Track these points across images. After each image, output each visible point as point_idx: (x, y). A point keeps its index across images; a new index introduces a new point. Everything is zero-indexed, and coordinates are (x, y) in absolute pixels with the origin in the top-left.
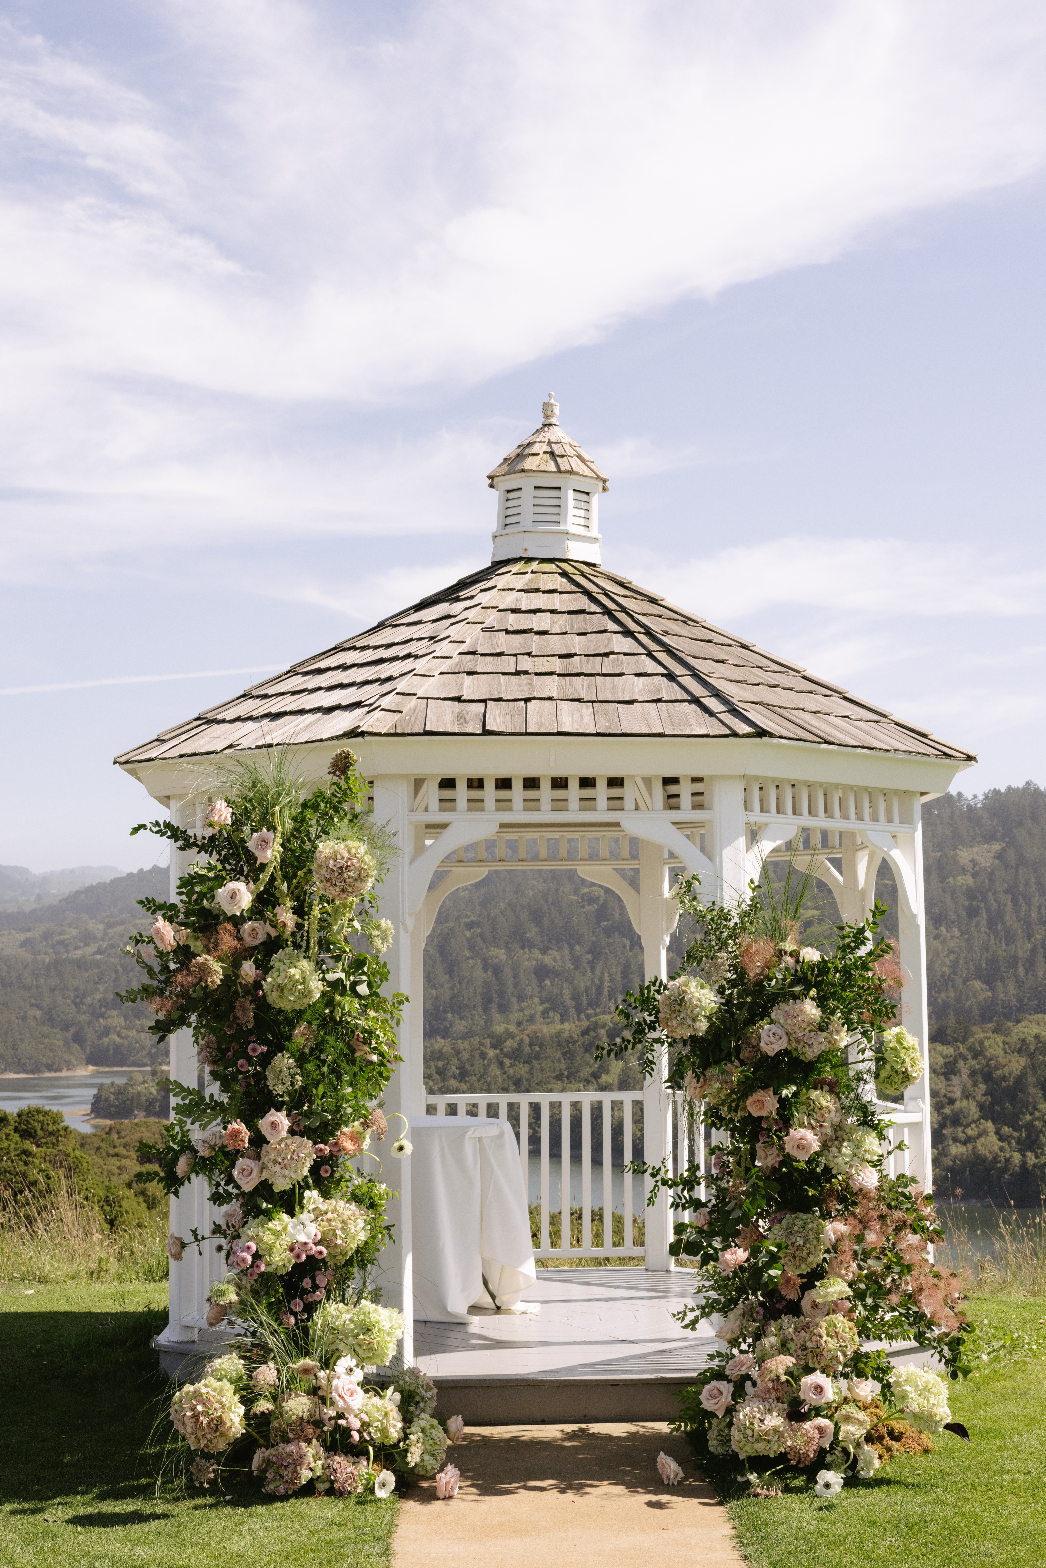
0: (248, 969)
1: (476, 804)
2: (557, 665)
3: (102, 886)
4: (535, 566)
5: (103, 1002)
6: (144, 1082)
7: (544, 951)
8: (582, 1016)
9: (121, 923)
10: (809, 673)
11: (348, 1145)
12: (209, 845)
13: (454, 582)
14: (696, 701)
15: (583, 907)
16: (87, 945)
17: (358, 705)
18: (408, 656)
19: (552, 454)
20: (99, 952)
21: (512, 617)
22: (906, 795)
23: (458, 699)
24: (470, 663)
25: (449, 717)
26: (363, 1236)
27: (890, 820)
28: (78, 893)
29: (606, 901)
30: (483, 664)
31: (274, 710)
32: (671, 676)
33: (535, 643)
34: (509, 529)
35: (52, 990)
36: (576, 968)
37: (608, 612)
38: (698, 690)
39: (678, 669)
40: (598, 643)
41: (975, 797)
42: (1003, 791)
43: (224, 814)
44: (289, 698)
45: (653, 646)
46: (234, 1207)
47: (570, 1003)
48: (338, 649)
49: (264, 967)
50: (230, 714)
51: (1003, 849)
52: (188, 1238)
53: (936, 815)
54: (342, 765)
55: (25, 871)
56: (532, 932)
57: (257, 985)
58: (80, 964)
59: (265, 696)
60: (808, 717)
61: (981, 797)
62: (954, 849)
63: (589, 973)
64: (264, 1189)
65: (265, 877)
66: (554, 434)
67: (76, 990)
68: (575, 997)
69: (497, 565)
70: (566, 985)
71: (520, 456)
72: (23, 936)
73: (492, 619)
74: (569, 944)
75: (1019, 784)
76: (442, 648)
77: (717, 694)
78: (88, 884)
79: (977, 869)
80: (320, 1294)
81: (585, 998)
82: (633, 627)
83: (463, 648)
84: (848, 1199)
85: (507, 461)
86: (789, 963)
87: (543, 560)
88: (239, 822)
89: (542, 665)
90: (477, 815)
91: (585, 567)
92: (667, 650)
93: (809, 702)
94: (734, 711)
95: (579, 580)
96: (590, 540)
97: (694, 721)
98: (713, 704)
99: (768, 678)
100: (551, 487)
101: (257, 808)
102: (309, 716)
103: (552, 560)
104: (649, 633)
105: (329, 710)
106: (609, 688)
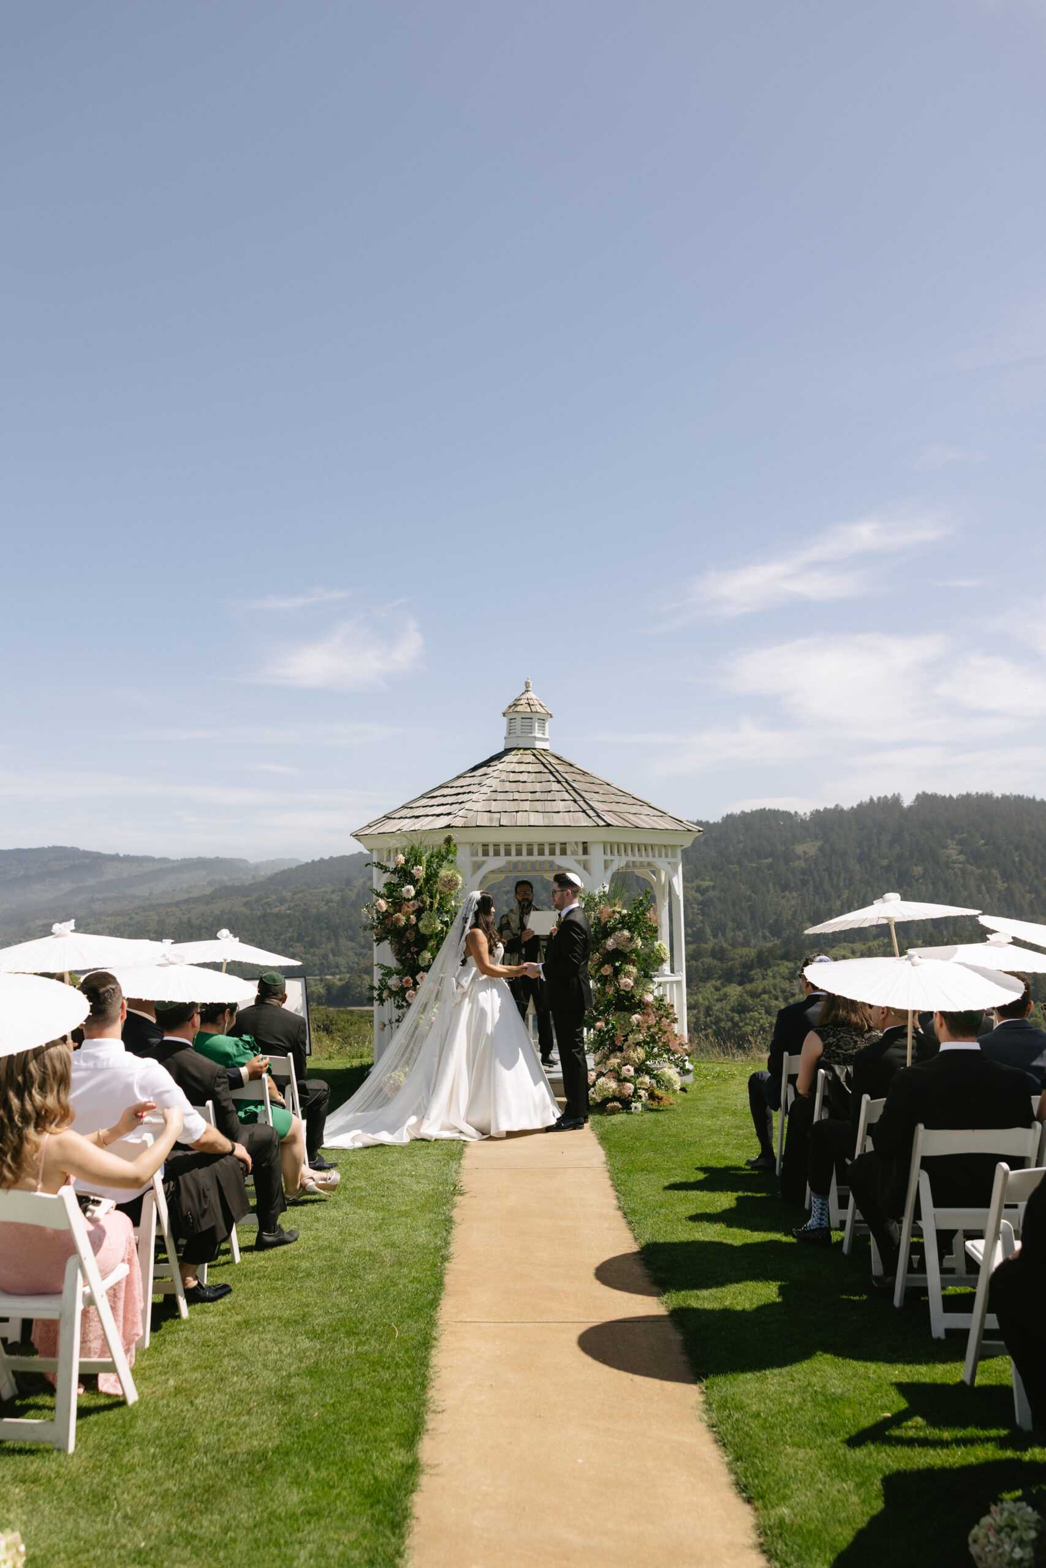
0: (413, 919)
1: (497, 853)
2: (529, 796)
3: (290, 870)
4: (522, 751)
5: (291, 939)
6: (316, 985)
9: (302, 891)
10: (634, 796)
12: (395, 871)
13: (488, 758)
14: (584, 811)
16: (282, 905)
17: (449, 814)
18: (469, 792)
19: (529, 705)
20: (289, 908)
21: (512, 774)
22: (673, 847)
23: (490, 812)
24: (494, 795)
25: (486, 819)
27: (667, 856)
28: (276, 874)
30: (500, 796)
31: (416, 814)
32: (575, 801)
33: (521, 787)
34: (511, 735)
35: (262, 932)
37: (551, 772)
38: (585, 807)
39: (578, 798)
40: (546, 786)
41: (805, 814)
43: (401, 858)
44: (421, 809)
45: (568, 787)
48: (441, 787)
49: (419, 919)
50: (397, 815)
51: (823, 845)
54: (448, 840)
55: (246, 861)
57: (416, 925)
58: (278, 916)
59: (411, 808)
60: (631, 816)
61: (809, 814)
65: (419, 883)
66: (531, 695)
67: (276, 931)
69: (507, 751)
71: (515, 706)
72: (244, 900)
73: (504, 776)
76: (484, 789)
77: (592, 808)
78: (282, 869)
82: (561, 779)
83: (492, 789)
84: (641, 1006)
85: (510, 707)
86: (617, 916)
87: (525, 749)
88: (407, 861)
89: (524, 796)
90: (497, 858)
91: (543, 752)
92: (574, 789)
93: (633, 809)
94: (598, 816)
95: (540, 757)
96: (545, 739)
97: (583, 820)
98: (591, 813)
99: (617, 799)
100: (528, 718)
101: (414, 857)
102: (430, 818)
103: (529, 749)
104: (567, 782)
105: (438, 815)
106: (550, 806)
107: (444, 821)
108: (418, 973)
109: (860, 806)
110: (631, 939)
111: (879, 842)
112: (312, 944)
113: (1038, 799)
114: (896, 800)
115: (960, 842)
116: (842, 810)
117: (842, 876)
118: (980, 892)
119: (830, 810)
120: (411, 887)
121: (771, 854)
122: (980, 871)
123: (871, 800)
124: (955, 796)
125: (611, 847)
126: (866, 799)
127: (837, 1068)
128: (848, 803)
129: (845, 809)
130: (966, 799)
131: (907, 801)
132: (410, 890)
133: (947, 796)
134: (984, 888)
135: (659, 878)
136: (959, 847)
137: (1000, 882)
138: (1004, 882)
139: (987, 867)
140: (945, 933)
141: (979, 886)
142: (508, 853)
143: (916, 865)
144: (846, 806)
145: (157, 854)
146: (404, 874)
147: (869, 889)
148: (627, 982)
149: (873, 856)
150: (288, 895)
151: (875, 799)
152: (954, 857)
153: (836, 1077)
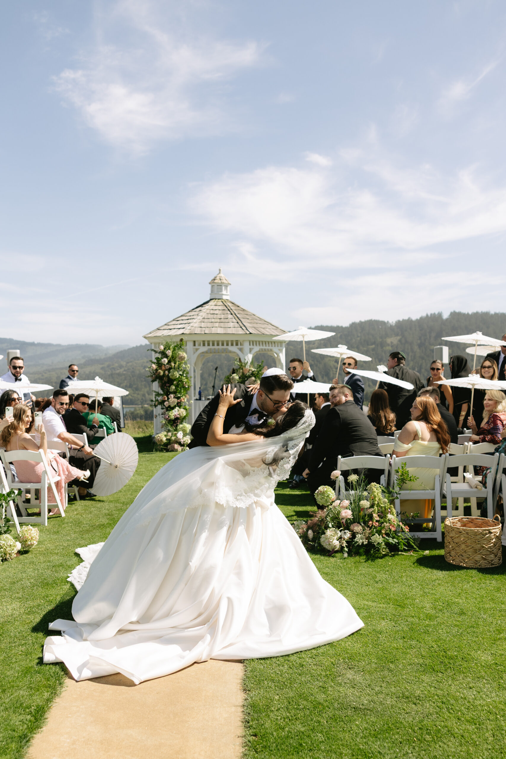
0: (167, 372)
1: (204, 345)
2: (218, 320)
3: (125, 351)
4: (217, 300)
9: (131, 362)
10: (266, 320)
11: (183, 400)
12: (160, 353)
13: (202, 303)
14: (241, 327)
16: (121, 368)
17: (184, 328)
18: (193, 319)
19: (220, 279)
20: (125, 370)
21: (212, 311)
22: (281, 342)
23: (201, 327)
24: (204, 320)
25: (199, 331)
26: (185, 415)
27: (278, 346)
28: (118, 353)
30: (206, 320)
31: (170, 328)
32: (238, 323)
33: (215, 316)
34: (213, 293)
37: (229, 310)
38: (242, 325)
39: (239, 321)
40: (226, 316)
41: (393, 322)
43: (162, 347)
44: (173, 326)
45: (236, 317)
46: (165, 410)
48: (182, 316)
49: (169, 372)
50: (162, 328)
51: (401, 338)
52: (158, 415)
54: (181, 340)
57: (168, 375)
58: (119, 374)
59: (169, 325)
60: (262, 329)
64: (169, 406)
65: (169, 358)
66: (221, 275)
69: (211, 300)
71: (214, 280)
72: (101, 366)
73: (208, 312)
76: (199, 317)
77: (245, 326)
78: (120, 350)
80: (179, 423)
82: (233, 313)
83: (203, 317)
85: (212, 280)
88: (164, 349)
89: (216, 320)
90: (204, 347)
91: (226, 301)
92: (238, 318)
93: (263, 326)
94: (247, 329)
95: (225, 303)
96: (227, 295)
97: (241, 332)
98: (244, 328)
99: (256, 321)
100: (220, 285)
101: (167, 347)
102: (176, 330)
103: (220, 299)
104: (235, 314)
105: (179, 329)
106: (227, 325)
107: (181, 331)
108: (169, 394)
109: (421, 318)
111: (430, 337)
112: (137, 389)
114: (440, 315)
116: (412, 320)
117: (410, 354)
119: (405, 320)
120: (166, 359)
121: (374, 343)
123: (427, 315)
124: (470, 313)
125: (253, 343)
126: (424, 315)
131: (446, 316)
132: (165, 361)
133: (466, 313)
142: (209, 345)
144: (414, 318)
145: (55, 342)
146: (164, 354)
150: (124, 364)
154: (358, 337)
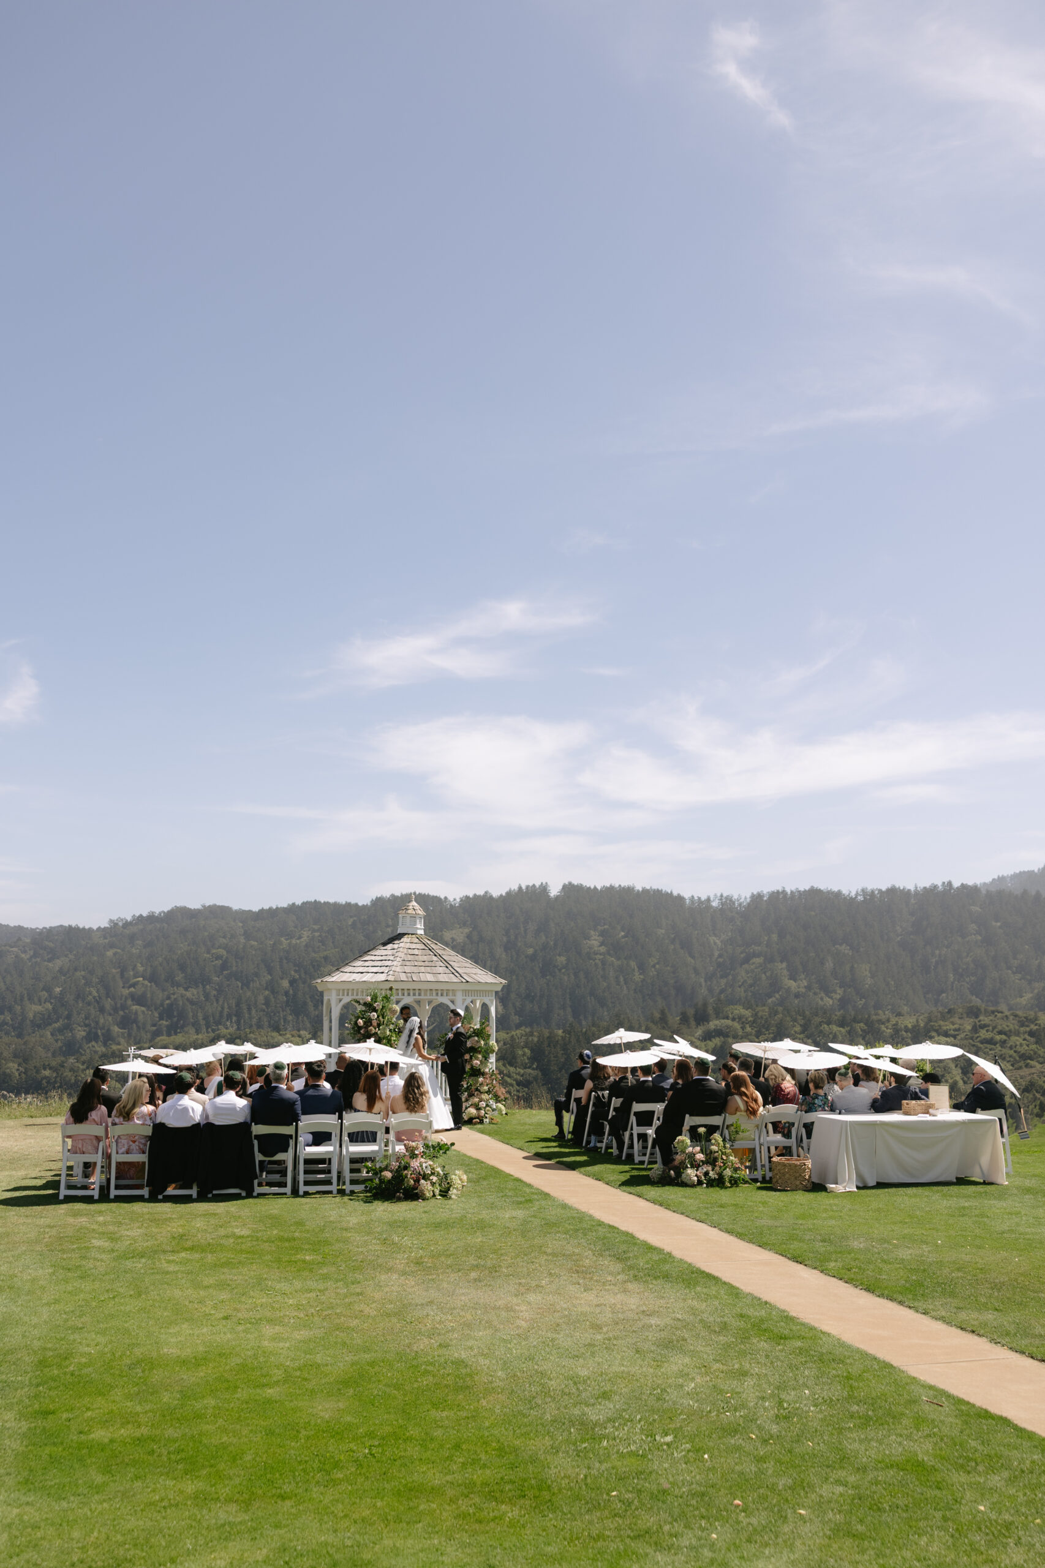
2: (423, 964)
4: (410, 936)
7: (186, 989)
8: (210, 1030)
12: (367, 1005)
14: (453, 974)
15: (212, 961)
17: (382, 973)
18: (389, 960)
19: (414, 909)
22: (492, 991)
23: (404, 972)
24: (404, 963)
25: (405, 977)
29: (227, 958)
30: (408, 963)
31: (361, 971)
32: (447, 967)
33: (416, 957)
34: (404, 926)
36: (207, 1000)
37: (430, 949)
38: (454, 971)
39: (448, 966)
40: (429, 958)
41: (455, 900)
42: (471, 896)
45: (441, 959)
47: (202, 1022)
51: (471, 932)
53: (432, 911)
54: (391, 989)
56: (180, 977)
61: (458, 900)
62: (441, 931)
63: (215, 1004)
65: (378, 1012)
66: (413, 903)
68: (206, 1018)
69: (401, 934)
70: (200, 1010)
71: (407, 909)
73: (406, 951)
74: (202, 984)
75: (481, 893)
79: (455, 943)
81: (212, 1019)
82: (436, 954)
83: (402, 959)
84: (483, 1074)
86: (472, 1030)
87: (412, 934)
88: (371, 1000)
89: (420, 964)
91: (421, 937)
92: (445, 960)
94: (461, 976)
95: (421, 940)
96: (420, 929)
97: (455, 980)
98: (456, 974)
100: (413, 917)
101: (375, 998)
102: (371, 974)
103: (414, 934)
104: (440, 956)
105: (376, 973)
106: (435, 970)
107: (382, 977)
109: (509, 893)
110: (478, 1042)
111: (525, 931)
113: (675, 893)
114: (543, 889)
115: (603, 934)
116: (491, 897)
118: (618, 983)
119: (479, 896)
120: (375, 1014)
122: (619, 962)
123: (520, 888)
124: (599, 888)
125: (465, 993)
127: (599, 1092)
128: (497, 892)
129: (494, 896)
130: (609, 891)
131: (554, 891)
133: (592, 887)
134: (622, 979)
135: (475, 1005)
136: (601, 939)
137: (637, 974)
138: (640, 974)
139: (625, 959)
140: (584, 1023)
141: (617, 978)
143: (559, 955)
146: (371, 1007)
147: (514, 977)
148: (476, 1062)
149: (519, 944)
151: (524, 887)
152: (596, 949)
153: (599, 1095)
154: (388, 926)
